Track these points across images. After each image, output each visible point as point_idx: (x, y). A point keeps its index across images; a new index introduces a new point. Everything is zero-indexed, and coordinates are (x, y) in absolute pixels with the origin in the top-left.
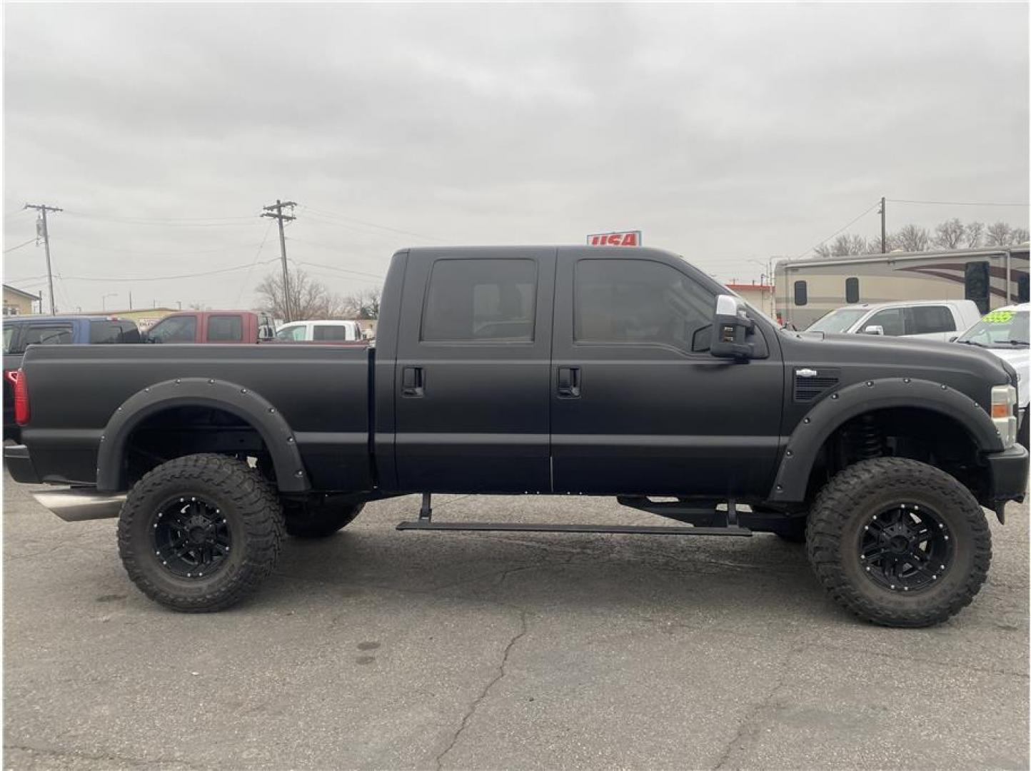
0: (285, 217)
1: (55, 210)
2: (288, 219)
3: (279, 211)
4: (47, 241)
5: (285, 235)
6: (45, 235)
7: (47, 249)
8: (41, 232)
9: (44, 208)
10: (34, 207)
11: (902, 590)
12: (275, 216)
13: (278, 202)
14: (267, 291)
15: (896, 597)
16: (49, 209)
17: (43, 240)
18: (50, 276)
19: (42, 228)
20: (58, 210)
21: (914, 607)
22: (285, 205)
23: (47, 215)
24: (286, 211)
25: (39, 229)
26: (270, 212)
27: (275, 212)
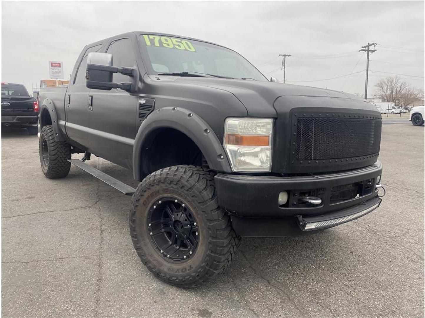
0: (371, 51)
1: (289, 56)
2: (373, 51)
3: (368, 48)
4: (285, 68)
5: (369, 59)
6: (284, 66)
7: (285, 70)
8: (283, 64)
9: (285, 55)
10: (282, 55)
11: (166, 256)
12: (366, 51)
13: (368, 44)
14: (379, 86)
15: (160, 259)
16: (287, 55)
17: (283, 67)
18: (284, 81)
19: (284, 63)
20: (290, 55)
21: (166, 270)
22: (371, 45)
23: (286, 58)
24: (371, 48)
25: (283, 63)
26: (365, 49)
27: (367, 49)
